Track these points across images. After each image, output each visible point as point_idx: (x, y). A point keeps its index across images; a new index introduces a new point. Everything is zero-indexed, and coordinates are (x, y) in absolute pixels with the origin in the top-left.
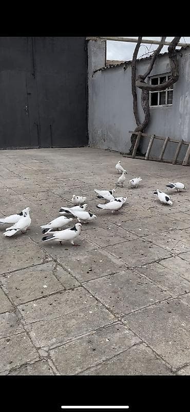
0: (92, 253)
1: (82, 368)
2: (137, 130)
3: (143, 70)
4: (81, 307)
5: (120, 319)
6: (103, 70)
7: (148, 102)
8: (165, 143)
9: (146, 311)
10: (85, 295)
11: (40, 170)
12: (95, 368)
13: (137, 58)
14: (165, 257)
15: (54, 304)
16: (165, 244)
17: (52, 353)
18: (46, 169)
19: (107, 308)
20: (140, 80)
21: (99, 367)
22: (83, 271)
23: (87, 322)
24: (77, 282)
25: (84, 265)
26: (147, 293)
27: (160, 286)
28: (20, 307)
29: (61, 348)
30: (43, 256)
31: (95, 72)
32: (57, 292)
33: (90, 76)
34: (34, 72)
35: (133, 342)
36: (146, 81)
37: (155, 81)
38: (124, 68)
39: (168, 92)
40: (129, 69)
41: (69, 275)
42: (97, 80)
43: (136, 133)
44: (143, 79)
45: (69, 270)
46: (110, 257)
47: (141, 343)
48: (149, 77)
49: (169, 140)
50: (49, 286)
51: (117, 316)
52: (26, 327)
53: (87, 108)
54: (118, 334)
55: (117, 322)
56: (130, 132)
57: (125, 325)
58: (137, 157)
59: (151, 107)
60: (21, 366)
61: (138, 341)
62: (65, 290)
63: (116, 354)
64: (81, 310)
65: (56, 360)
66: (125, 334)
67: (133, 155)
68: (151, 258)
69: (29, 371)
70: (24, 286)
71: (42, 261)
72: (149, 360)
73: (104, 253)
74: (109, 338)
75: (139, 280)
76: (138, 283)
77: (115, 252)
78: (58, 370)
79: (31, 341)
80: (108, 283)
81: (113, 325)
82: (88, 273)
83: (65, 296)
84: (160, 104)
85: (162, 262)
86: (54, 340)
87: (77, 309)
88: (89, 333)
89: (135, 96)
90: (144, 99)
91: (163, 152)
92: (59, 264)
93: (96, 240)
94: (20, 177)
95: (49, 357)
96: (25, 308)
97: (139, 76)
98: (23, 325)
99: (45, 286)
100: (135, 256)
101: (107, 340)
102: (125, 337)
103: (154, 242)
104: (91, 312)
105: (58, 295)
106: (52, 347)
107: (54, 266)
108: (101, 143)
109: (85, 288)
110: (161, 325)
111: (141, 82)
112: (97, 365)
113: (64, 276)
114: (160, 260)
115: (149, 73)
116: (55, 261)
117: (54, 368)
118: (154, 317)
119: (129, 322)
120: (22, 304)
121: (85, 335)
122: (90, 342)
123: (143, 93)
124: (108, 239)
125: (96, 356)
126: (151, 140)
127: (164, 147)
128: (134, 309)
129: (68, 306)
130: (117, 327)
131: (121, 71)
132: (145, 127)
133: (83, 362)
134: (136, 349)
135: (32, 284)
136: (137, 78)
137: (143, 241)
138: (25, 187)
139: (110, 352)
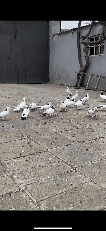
0: (53, 134)
1: (50, 196)
2: (81, 71)
3: (85, 33)
4: (48, 162)
5: (75, 168)
6: (59, 34)
7: (88, 53)
8: (99, 78)
9: (92, 164)
10: (50, 156)
11: (18, 94)
12: (59, 195)
13: (81, 26)
14: (103, 137)
15: (29, 160)
16: (103, 130)
17: (28, 187)
18: (22, 93)
19: (66, 163)
20: (83, 39)
21: (62, 194)
22: (48, 143)
23: (52, 170)
24: (44, 149)
25: (49, 140)
26: (93, 155)
27: (101, 151)
28: (6, 162)
29: (35, 184)
30: (21, 135)
31: (54, 36)
32: (31, 154)
33: (50, 38)
34: (15, 35)
35: (85, 181)
36: (86, 39)
37: (92, 40)
38: (73, 32)
39: (101, 46)
40: (76, 33)
41: (39, 146)
42: (55, 41)
43: (80, 73)
44: (84, 38)
45: (39, 143)
46: (66, 136)
47: (91, 181)
48: (88, 38)
49: (101, 76)
50: (25, 151)
51: (73, 167)
52: (9, 173)
53: (49, 59)
54: (74, 177)
55: (73, 170)
56: (76, 72)
57: (79, 172)
58: (81, 88)
59: (89, 56)
60: (7, 194)
61: (89, 180)
62: (36, 153)
63: (74, 187)
64: (48, 164)
65: (31, 191)
66: (79, 177)
67: (78, 86)
68: (94, 137)
69: (12, 197)
70: (8, 151)
71: (20, 138)
72: (97, 191)
73: (62, 134)
74: (68, 179)
75: (87, 148)
76: (86, 150)
77: (69, 134)
78: (33, 196)
79: (14, 180)
80: (66, 149)
81: (70, 172)
82: (52, 144)
83: (37, 156)
84: (95, 54)
85: (102, 139)
86: (30, 180)
87: (45, 163)
88: (54, 176)
89: (79, 49)
90: (85, 51)
91: (98, 84)
92: (32, 140)
93: (57, 128)
94: (5, 97)
95: (26, 189)
96: (9, 162)
97: (83, 36)
98: (8, 171)
99: (23, 151)
100: (83, 136)
101: (67, 180)
102: (79, 178)
103: (95, 129)
104: (54, 165)
105: (32, 156)
106: (28, 184)
107: (29, 141)
108: (57, 80)
109: (50, 152)
110: (104, 172)
111: (84, 40)
112: (60, 194)
113: (35, 146)
114: (100, 138)
115: (88, 35)
116: (29, 138)
117: (30, 195)
118: (98, 168)
119: (81, 170)
120: (7, 160)
121: (51, 177)
122: (54, 181)
123: (85, 47)
124: (64, 127)
125: (59, 189)
126: (90, 77)
127: (98, 81)
128: (84, 163)
129: (39, 162)
130: (73, 173)
131: (71, 34)
132: (86, 69)
133: (51, 192)
134: (87, 185)
135: (14, 150)
136: (80, 38)
137: (88, 128)
138: (9, 102)
139: (69, 186)
